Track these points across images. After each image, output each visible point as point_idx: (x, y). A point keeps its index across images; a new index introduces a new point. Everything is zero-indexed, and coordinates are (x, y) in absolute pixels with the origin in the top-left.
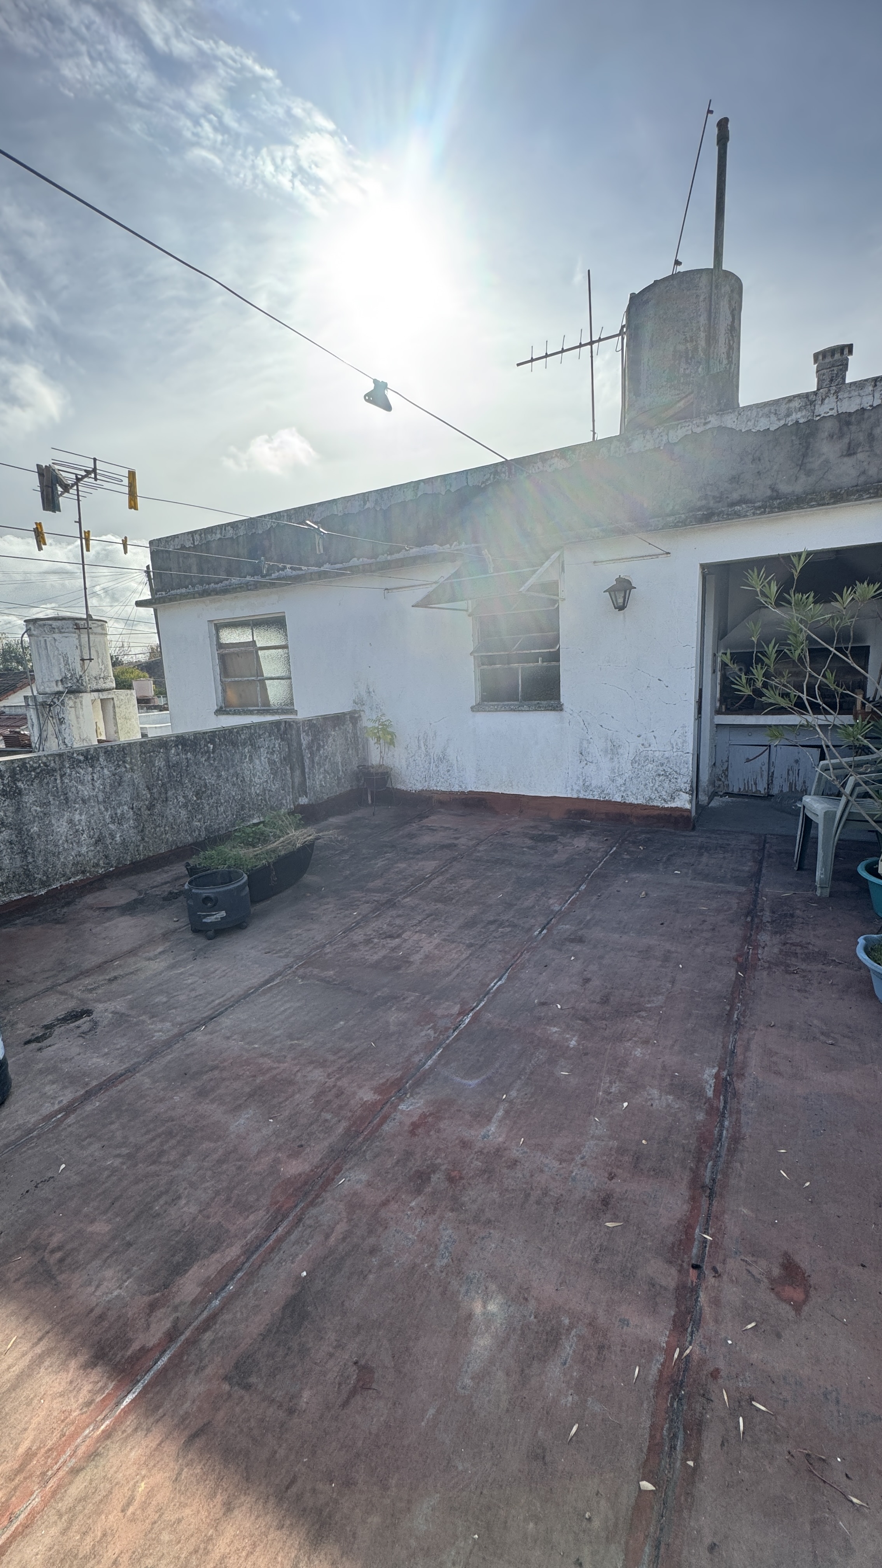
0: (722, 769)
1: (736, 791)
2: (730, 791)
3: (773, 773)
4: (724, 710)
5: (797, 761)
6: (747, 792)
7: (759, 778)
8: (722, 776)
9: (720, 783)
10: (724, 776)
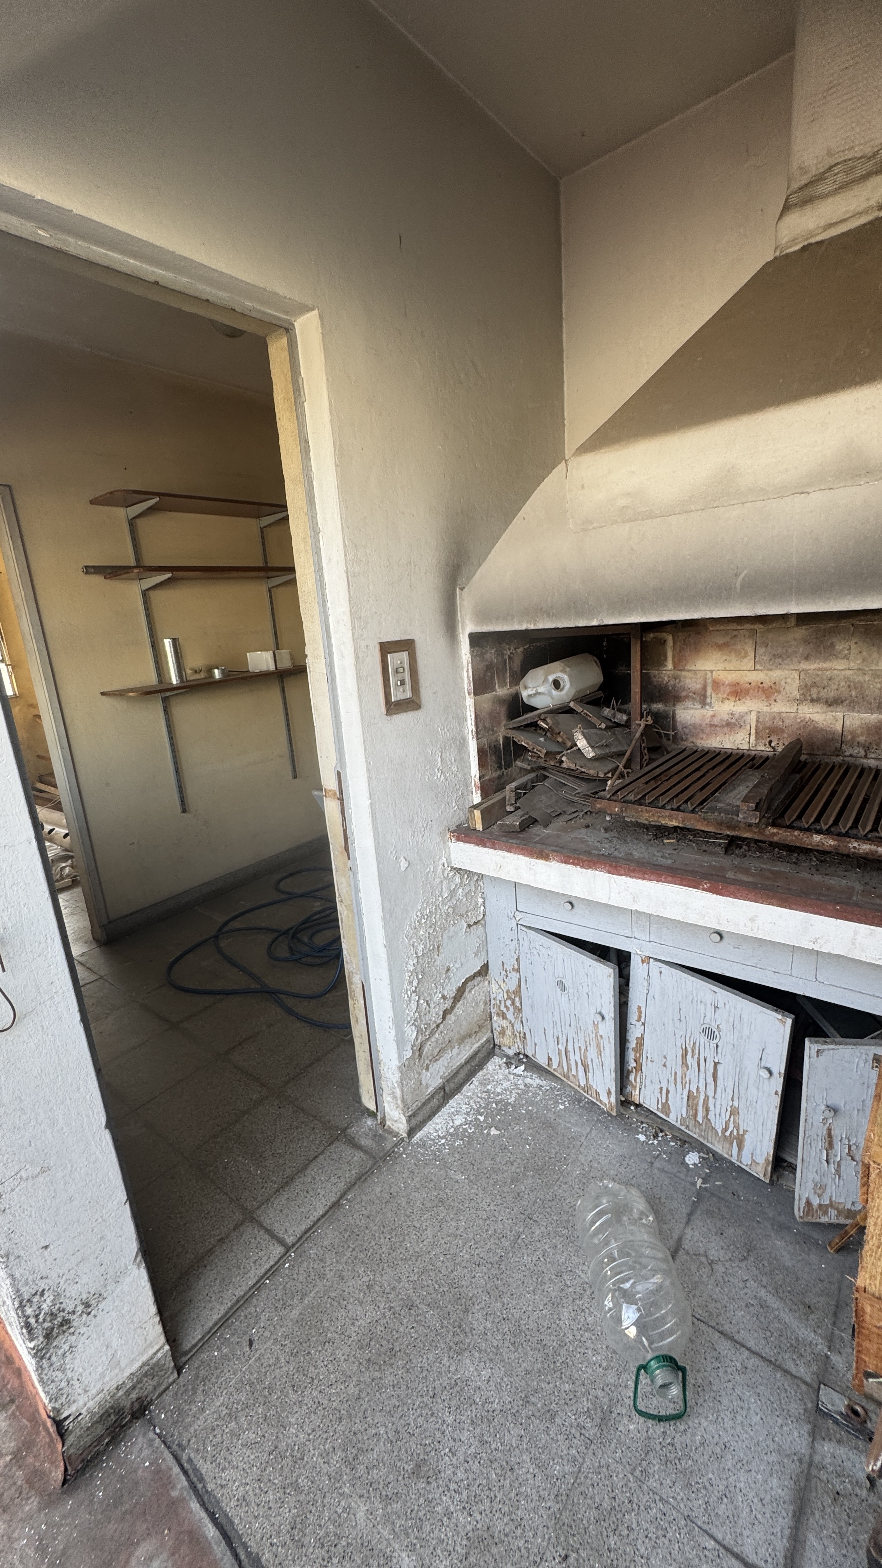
0: (504, 987)
1: (541, 1059)
2: (529, 1052)
3: (640, 1041)
5: (710, 1034)
6: (566, 1076)
7: (592, 1053)
8: (508, 1009)
9: (505, 1023)
10: (512, 1009)
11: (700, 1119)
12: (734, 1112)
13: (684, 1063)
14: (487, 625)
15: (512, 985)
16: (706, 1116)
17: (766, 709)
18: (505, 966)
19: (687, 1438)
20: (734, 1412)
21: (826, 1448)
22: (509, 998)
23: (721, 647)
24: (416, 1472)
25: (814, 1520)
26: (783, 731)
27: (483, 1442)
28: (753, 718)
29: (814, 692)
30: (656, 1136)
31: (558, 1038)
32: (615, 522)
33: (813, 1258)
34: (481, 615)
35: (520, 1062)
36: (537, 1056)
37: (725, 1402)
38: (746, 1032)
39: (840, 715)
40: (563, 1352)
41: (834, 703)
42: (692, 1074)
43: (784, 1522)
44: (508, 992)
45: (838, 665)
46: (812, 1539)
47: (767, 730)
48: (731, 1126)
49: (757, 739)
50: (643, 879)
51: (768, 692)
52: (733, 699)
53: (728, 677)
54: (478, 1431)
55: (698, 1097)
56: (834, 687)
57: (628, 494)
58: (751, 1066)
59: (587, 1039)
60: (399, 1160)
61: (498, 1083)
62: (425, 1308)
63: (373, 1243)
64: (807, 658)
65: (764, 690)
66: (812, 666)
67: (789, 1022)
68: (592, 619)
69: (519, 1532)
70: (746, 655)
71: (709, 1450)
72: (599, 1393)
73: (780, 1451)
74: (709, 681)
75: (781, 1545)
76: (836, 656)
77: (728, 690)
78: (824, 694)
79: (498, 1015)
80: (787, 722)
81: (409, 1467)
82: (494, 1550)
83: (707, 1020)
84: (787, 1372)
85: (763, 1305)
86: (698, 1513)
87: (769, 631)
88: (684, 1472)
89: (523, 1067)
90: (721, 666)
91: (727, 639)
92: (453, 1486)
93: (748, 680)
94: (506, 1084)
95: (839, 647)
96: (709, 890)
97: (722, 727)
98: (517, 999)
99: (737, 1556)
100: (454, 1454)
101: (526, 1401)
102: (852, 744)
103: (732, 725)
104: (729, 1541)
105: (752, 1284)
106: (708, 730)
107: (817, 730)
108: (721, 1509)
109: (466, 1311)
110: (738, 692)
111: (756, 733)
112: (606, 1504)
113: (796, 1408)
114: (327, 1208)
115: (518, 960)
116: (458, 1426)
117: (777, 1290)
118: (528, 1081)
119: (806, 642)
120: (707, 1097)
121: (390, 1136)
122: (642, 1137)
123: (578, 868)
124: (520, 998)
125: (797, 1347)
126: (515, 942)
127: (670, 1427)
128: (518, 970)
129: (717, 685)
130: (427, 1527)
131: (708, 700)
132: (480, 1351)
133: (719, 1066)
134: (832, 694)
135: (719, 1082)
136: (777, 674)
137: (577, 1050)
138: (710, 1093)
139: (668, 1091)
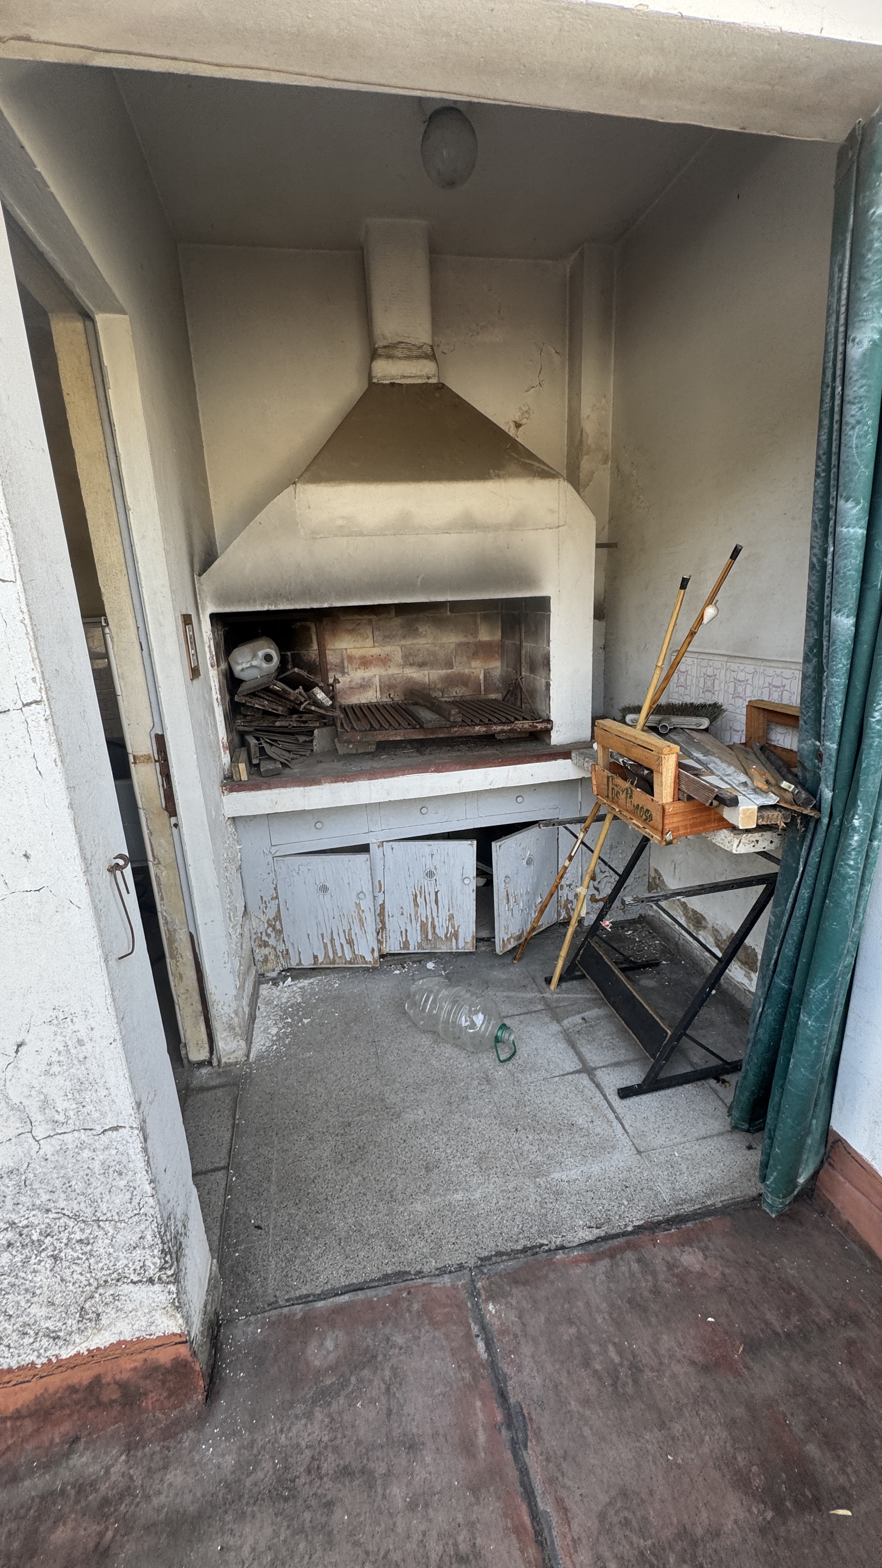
0: (264, 918)
1: (307, 963)
2: (294, 964)
3: (382, 906)
4: (244, 777)
5: (430, 874)
6: (334, 962)
7: (356, 928)
8: (269, 936)
9: (266, 951)
10: (273, 935)
11: (430, 937)
12: (451, 917)
13: (416, 905)
14: (229, 606)
15: (271, 914)
16: (434, 933)
17: (384, 673)
18: (264, 899)
19: (522, 1059)
20: (530, 1037)
21: (565, 1022)
22: (269, 925)
23: (351, 632)
24: (428, 1169)
25: (579, 1043)
26: (396, 687)
27: (446, 1133)
28: (376, 681)
29: (411, 659)
30: (404, 968)
31: (322, 935)
32: (336, 535)
33: (511, 969)
34: (222, 597)
35: (286, 977)
36: (303, 962)
37: (524, 1037)
38: (452, 862)
39: (426, 672)
40: (447, 1075)
41: (422, 665)
42: (421, 910)
43: (571, 1052)
44: (268, 920)
45: (421, 641)
46: (582, 1050)
47: (387, 687)
48: (450, 928)
49: (381, 694)
50: (393, 777)
51: (384, 661)
52: (362, 668)
53: (357, 653)
54: (440, 1132)
55: (427, 922)
56: (421, 655)
57: (343, 517)
58: (457, 883)
59: (351, 920)
60: (253, 1076)
61: (279, 997)
62: (358, 1118)
63: (287, 1122)
64: (404, 637)
65: (382, 660)
66: (408, 642)
67: (475, 842)
68: (324, 602)
69: (493, 1141)
70: (368, 637)
71: (532, 1056)
72: (478, 1074)
73: (553, 1035)
74: (345, 656)
75: (576, 1059)
76: (420, 635)
77: (359, 662)
78: (416, 659)
79: (260, 946)
80: (399, 680)
81: (423, 1171)
82: (490, 1155)
83: (428, 867)
84: (535, 1012)
85: (508, 997)
86: (545, 1075)
87: (380, 620)
88: (531, 1068)
89: (290, 979)
90: (352, 646)
91: (354, 625)
92: (450, 1158)
93: (371, 654)
94: (286, 995)
95: (420, 630)
96: (435, 771)
97: (358, 688)
98: (278, 923)
99: (568, 1074)
100: (439, 1148)
101: (450, 1104)
102: (435, 689)
103: (364, 686)
104: (561, 1073)
105: (498, 994)
106: (349, 692)
107: (416, 683)
108: (552, 1067)
109: (383, 1100)
110: (365, 663)
111: (381, 690)
112: (515, 1102)
113: (547, 1019)
114: (230, 1130)
115: (275, 889)
116: (429, 1139)
117: (509, 989)
118: (300, 985)
119: (402, 627)
120: (433, 918)
121: (232, 1067)
122: (397, 972)
123: (346, 783)
124: (280, 921)
125: (531, 1002)
126: (272, 875)
127: (513, 1061)
128: (277, 898)
129: (351, 658)
130: (454, 1179)
131: (346, 670)
132: (408, 1107)
133: (439, 894)
134: (419, 659)
135: (440, 903)
136: (388, 649)
137: (342, 934)
138: (435, 915)
139: (406, 931)
